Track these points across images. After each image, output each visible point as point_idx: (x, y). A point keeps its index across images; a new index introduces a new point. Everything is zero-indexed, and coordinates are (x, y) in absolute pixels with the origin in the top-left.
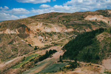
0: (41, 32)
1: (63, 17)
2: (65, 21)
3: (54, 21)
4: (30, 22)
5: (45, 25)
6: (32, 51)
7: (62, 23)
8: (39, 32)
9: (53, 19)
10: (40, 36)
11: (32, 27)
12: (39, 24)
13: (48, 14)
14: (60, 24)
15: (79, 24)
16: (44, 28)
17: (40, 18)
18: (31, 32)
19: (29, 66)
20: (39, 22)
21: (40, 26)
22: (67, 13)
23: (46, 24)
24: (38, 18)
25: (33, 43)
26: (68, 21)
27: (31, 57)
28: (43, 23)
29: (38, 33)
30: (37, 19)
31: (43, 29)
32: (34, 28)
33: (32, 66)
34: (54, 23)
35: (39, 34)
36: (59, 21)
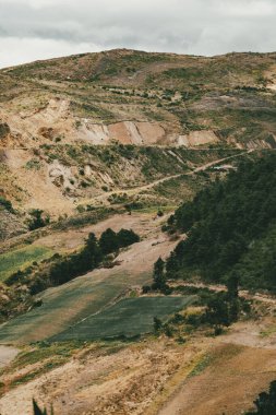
0: (63, 142)
1: (168, 73)
2: (177, 97)
3: (127, 93)
4: (8, 93)
5: (83, 111)
6: (14, 235)
7: (165, 102)
8: (53, 143)
9: (118, 81)
10: (56, 161)
11: (16, 119)
12: (52, 102)
13: (94, 57)
14: (154, 108)
15: (244, 111)
16: (78, 124)
17: (56, 77)
18: (11, 143)
19: (5, 305)
20: (53, 95)
21: (56, 113)
22: (189, 58)
23: (85, 107)
24: (50, 78)
25: (20, 195)
26: (191, 95)
27: (11, 262)
28: (69, 98)
29: (48, 148)
30: (45, 82)
31: (72, 131)
32: (26, 121)
33: (19, 308)
34: (124, 101)
35: (53, 152)
36: (150, 95)
